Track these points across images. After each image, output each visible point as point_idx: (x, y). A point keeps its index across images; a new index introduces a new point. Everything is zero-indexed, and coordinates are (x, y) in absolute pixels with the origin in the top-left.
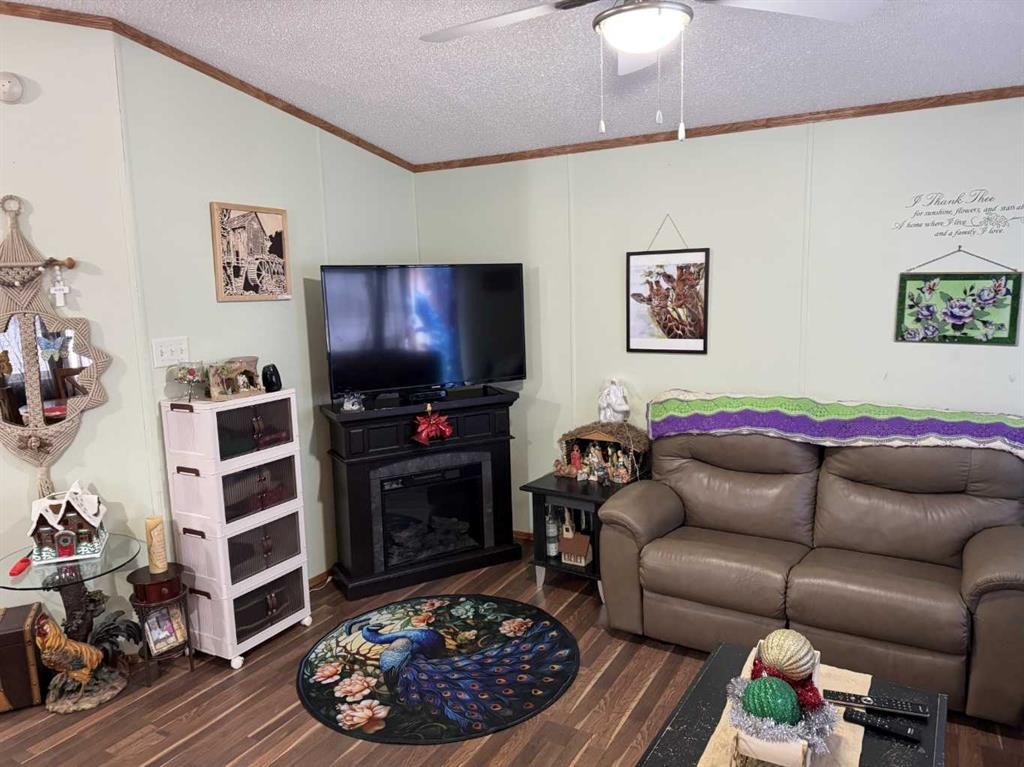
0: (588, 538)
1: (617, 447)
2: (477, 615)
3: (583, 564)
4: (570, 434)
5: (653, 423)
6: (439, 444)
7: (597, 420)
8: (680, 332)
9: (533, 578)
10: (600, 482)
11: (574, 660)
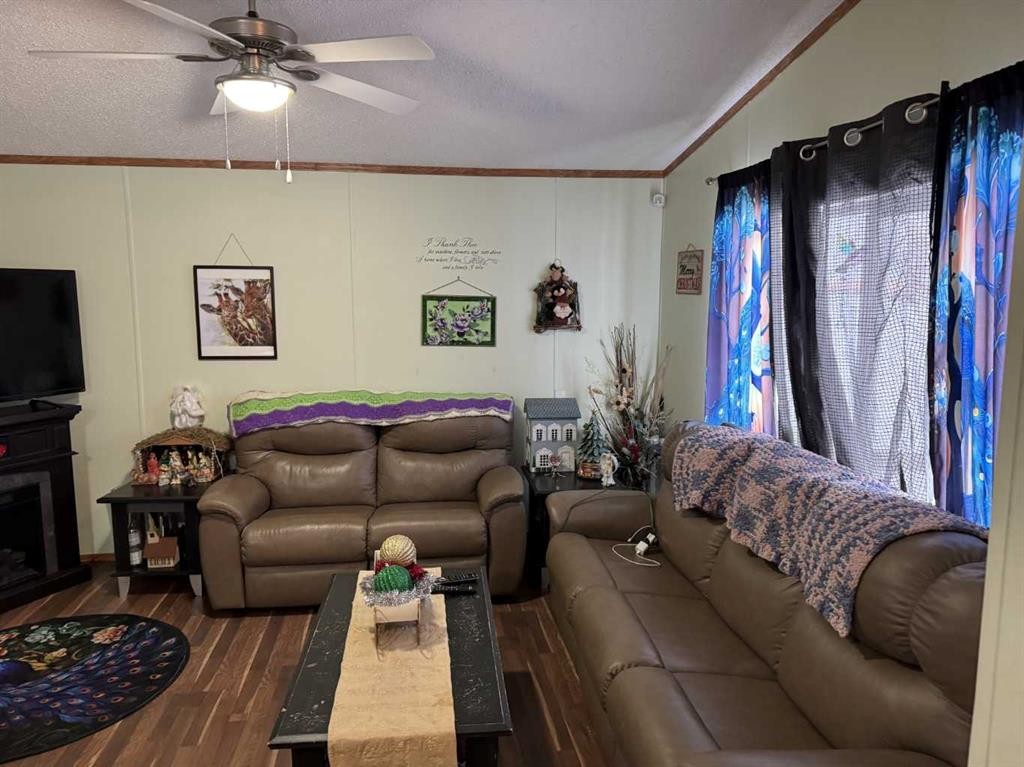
0: (175, 539)
1: (197, 449)
2: (58, 636)
3: (172, 564)
4: (143, 443)
5: (235, 422)
8: (251, 340)
9: (116, 592)
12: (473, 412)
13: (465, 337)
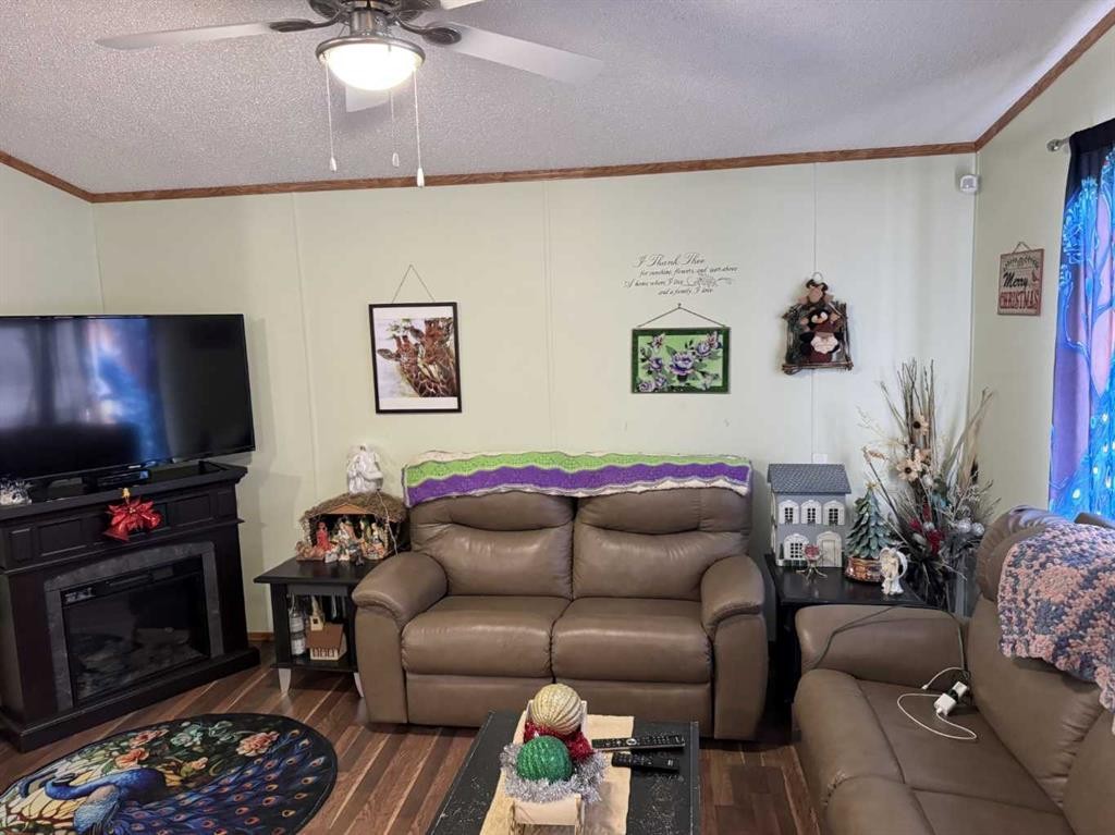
0: (341, 627)
1: (370, 519)
2: (206, 739)
3: (336, 657)
4: (315, 510)
5: (410, 489)
6: (143, 537)
7: (345, 492)
8: (432, 390)
9: (276, 684)
10: (353, 562)
11: (331, 768)
12: (695, 482)
13: (688, 381)
